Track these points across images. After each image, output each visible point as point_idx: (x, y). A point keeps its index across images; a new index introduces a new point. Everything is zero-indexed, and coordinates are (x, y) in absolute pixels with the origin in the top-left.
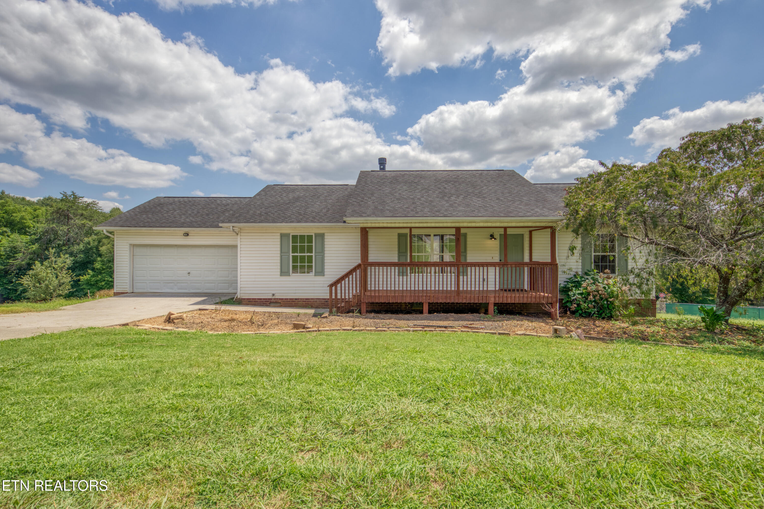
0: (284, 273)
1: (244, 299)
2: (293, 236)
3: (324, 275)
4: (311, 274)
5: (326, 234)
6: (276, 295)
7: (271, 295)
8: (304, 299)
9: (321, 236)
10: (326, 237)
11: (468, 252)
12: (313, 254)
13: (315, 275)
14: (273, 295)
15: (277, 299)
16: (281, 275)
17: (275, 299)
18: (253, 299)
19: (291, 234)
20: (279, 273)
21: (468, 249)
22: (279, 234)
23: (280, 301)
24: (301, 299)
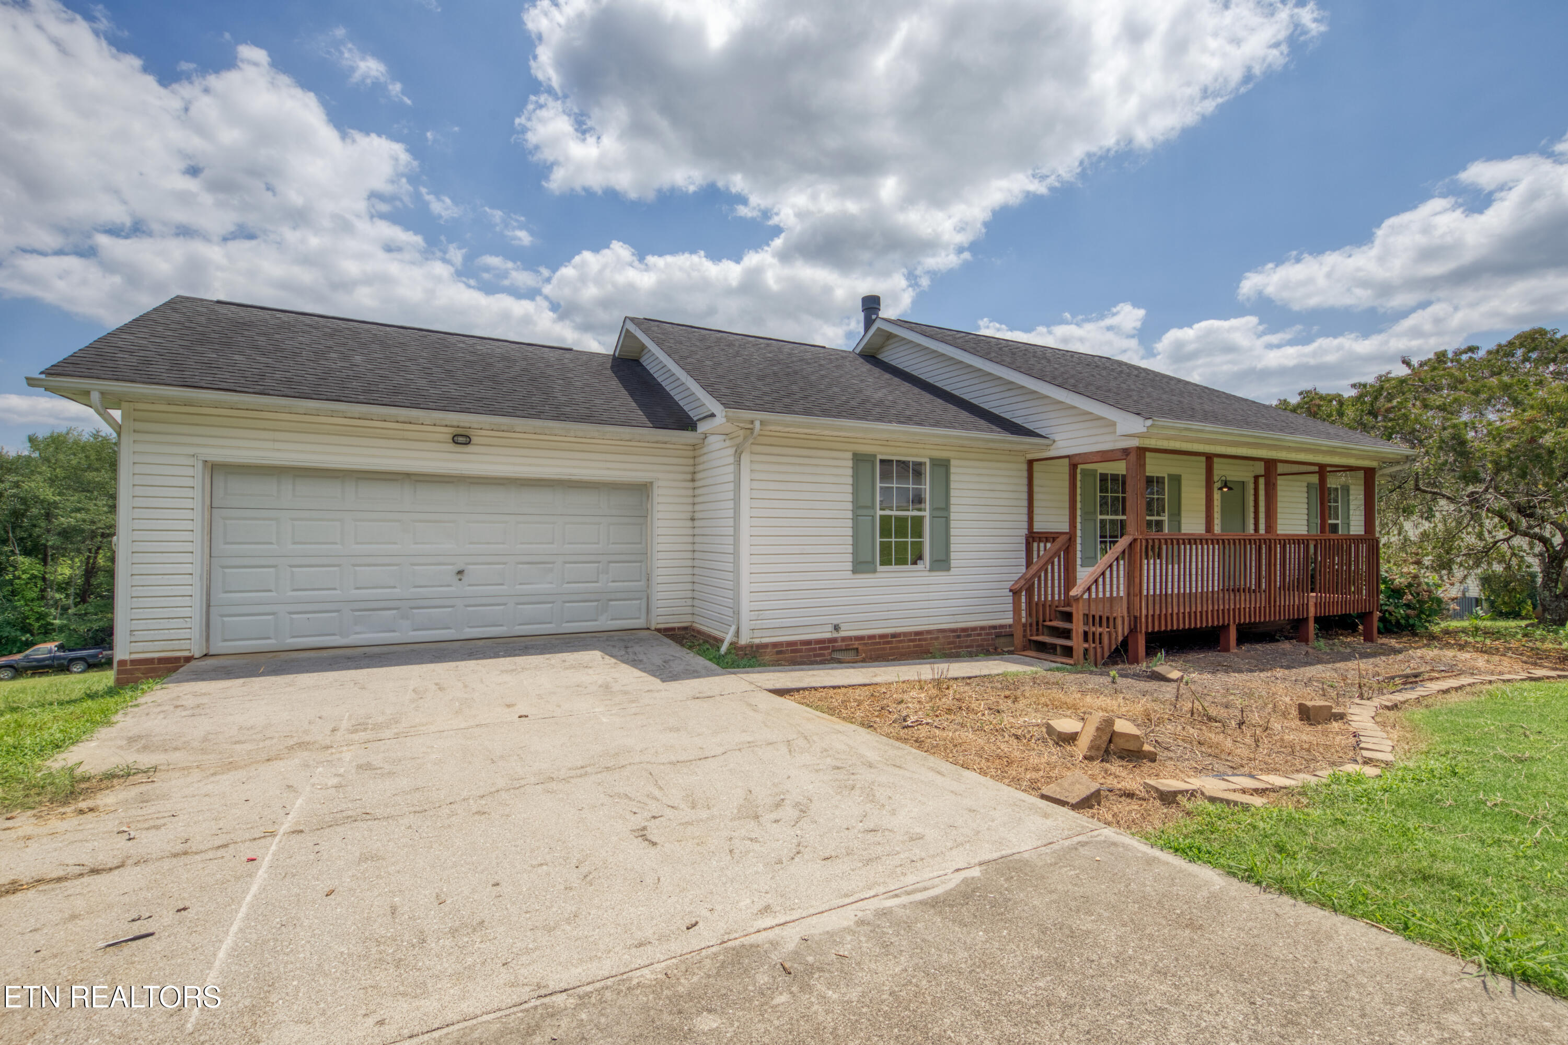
0: (860, 566)
1: (765, 646)
2: (882, 461)
3: (948, 569)
4: (920, 566)
5: (953, 462)
6: (843, 627)
7: (830, 628)
8: (910, 634)
9: (942, 466)
10: (953, 470)
11: (1183, 514)
12: (926, 514)
13: (931, 570)
14: (837, 628)
15: (850, 638)
16: (854, 571)
17: (844, 639)
18: (790, 644)
19: (879, 457)
20: (849, 566)
21: (1183, 508)
22: (849, 455)
23: (856, 644)
24: (905, 634)
